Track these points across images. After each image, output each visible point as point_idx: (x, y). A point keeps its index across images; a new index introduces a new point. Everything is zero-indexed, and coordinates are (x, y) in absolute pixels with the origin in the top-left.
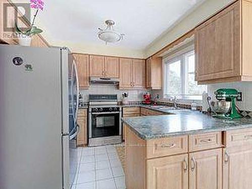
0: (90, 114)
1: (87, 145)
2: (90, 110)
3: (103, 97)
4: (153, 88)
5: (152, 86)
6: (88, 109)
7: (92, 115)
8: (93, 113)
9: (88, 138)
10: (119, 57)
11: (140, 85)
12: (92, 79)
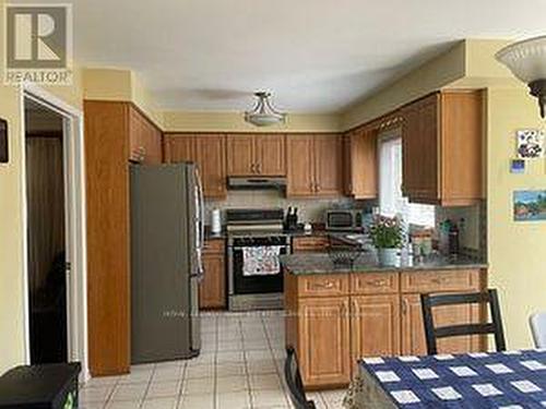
0: (230, 249)
1: (226, 308)
2: (231, 242)
3: (254, 216)
4: (357, 197)
5: (354, 192)
6: (227, 240)
7: (233, 250)
8: (236, 248)
9: (227, 295)
10: (286, 134)
11: (331, 189)
12: (232, 182)
